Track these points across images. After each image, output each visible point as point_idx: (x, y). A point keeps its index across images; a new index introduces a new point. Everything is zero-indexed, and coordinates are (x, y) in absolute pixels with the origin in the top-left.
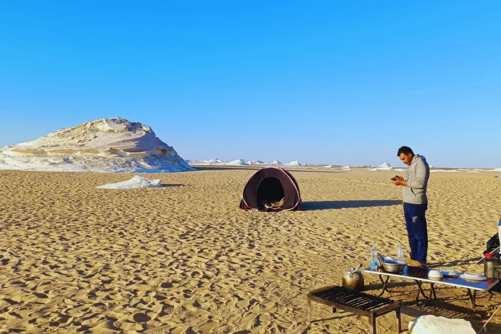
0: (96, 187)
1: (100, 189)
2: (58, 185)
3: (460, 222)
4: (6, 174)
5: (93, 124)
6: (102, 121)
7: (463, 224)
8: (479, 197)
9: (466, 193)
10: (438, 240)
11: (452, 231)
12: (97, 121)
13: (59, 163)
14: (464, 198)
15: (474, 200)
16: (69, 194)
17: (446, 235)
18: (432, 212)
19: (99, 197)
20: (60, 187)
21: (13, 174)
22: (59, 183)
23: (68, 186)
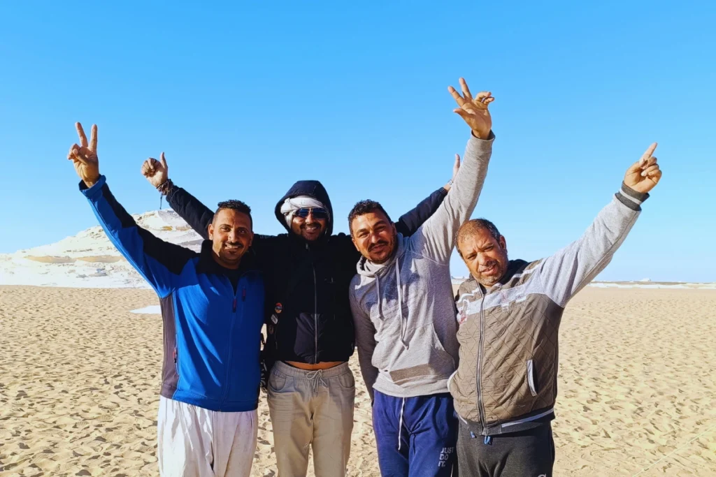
0: (132, 311)
1: (136, 314)
2: (77, 307)
3: (669, 369)
4: (10, 291)
5: (141, 218)
6: (153, 215)
7: (672, 372)
8: (706, 328)
9: (687, 321)
10: (624, 401)
11: (652, 385)
12: (148, 213)
13: (91, 276)
14: (683, 330)
15: (699, 333)
16: (88, 321)
17: (638, 392)
18: (628, 352)
19: (129, 326)
20: (79, 310)
21: (21, 291)
22: (80, 305)
23: (91, 309)
